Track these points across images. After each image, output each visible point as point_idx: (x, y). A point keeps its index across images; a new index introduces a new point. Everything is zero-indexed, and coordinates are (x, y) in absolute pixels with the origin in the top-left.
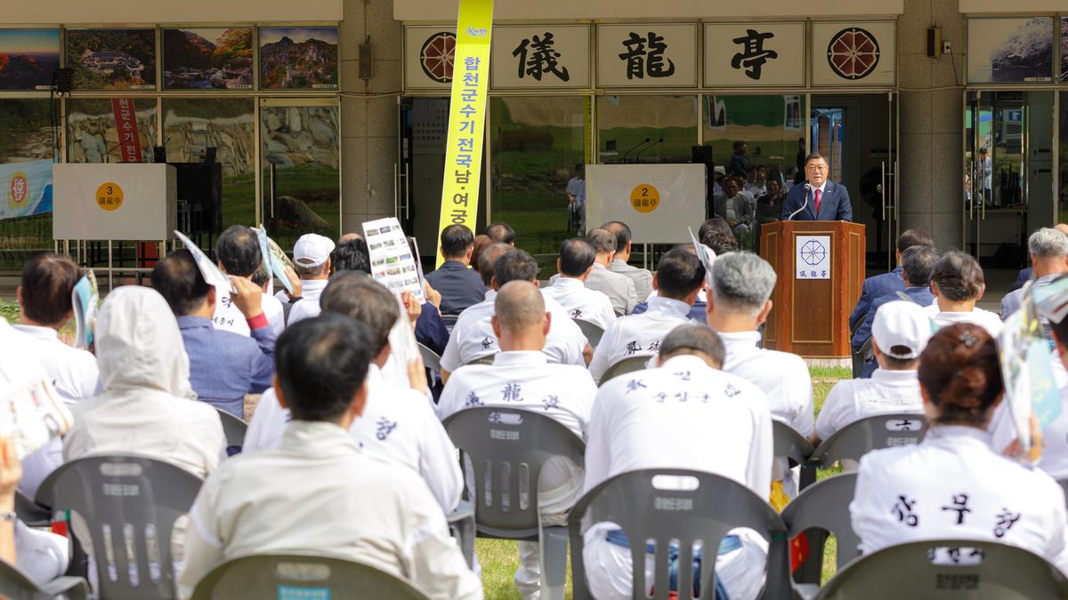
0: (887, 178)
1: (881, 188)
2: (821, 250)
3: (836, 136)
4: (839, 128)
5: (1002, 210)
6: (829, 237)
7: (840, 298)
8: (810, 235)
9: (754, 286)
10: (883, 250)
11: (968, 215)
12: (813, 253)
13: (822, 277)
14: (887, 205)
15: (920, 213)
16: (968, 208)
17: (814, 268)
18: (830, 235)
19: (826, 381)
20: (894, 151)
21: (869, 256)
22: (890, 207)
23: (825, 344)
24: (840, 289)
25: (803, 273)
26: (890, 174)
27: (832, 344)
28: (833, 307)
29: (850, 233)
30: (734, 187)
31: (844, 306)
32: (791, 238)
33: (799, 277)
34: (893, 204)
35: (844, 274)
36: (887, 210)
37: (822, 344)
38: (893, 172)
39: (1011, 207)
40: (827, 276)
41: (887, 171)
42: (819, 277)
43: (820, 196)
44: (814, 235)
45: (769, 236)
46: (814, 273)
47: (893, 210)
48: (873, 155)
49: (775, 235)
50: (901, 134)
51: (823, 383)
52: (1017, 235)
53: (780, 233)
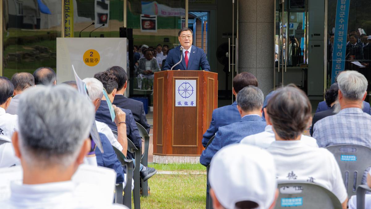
0: (231, 47)
1: (228, 54)
2: (190, 88)
3: (205, 29)
4: (206, 24)
5: (294, 68)
6: (195, 81)
7: (202, 119)
8: (184, 79)
9: (62, 134)
10: (229, 89)
11: (277, 70)
12: (186, 90)
13: (191, 106)
14: (231, 63)
15: (250, 68)
16: (277, 66)
17: (186, 100)
18: (196, 79)
19: (191, 173)
20: (235, 34)
21: (220, 93)
22: (233, 64)
23: (192, 147)
24: (202, 113)
25: (179, 103)
26: (233, 45)
27: (197, 147)
28: (198, 124)
29: (209, 78)
30: (150, 54)
31: (204, 124)
32: (172, 81)
33: (177, 105)
34: (234, 63)
35: (205, 103)
36: (231, 66)
37: (191, 147)
38: (235, 44)
39: (299, 66)
40: (194, 105)
41: (231, 44)
42: (189, 105)
43: (188, 55)
44: (187, 79)
45: (159, 80)
46: (186, 103)
47: (234, 66)
48: (224, 37)
49: (162, 79)
50: (239, 23)
51: (190, 175)
52: (302, 82)
53: (166, 77)
